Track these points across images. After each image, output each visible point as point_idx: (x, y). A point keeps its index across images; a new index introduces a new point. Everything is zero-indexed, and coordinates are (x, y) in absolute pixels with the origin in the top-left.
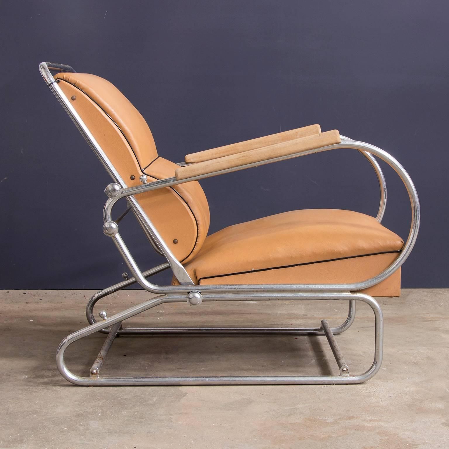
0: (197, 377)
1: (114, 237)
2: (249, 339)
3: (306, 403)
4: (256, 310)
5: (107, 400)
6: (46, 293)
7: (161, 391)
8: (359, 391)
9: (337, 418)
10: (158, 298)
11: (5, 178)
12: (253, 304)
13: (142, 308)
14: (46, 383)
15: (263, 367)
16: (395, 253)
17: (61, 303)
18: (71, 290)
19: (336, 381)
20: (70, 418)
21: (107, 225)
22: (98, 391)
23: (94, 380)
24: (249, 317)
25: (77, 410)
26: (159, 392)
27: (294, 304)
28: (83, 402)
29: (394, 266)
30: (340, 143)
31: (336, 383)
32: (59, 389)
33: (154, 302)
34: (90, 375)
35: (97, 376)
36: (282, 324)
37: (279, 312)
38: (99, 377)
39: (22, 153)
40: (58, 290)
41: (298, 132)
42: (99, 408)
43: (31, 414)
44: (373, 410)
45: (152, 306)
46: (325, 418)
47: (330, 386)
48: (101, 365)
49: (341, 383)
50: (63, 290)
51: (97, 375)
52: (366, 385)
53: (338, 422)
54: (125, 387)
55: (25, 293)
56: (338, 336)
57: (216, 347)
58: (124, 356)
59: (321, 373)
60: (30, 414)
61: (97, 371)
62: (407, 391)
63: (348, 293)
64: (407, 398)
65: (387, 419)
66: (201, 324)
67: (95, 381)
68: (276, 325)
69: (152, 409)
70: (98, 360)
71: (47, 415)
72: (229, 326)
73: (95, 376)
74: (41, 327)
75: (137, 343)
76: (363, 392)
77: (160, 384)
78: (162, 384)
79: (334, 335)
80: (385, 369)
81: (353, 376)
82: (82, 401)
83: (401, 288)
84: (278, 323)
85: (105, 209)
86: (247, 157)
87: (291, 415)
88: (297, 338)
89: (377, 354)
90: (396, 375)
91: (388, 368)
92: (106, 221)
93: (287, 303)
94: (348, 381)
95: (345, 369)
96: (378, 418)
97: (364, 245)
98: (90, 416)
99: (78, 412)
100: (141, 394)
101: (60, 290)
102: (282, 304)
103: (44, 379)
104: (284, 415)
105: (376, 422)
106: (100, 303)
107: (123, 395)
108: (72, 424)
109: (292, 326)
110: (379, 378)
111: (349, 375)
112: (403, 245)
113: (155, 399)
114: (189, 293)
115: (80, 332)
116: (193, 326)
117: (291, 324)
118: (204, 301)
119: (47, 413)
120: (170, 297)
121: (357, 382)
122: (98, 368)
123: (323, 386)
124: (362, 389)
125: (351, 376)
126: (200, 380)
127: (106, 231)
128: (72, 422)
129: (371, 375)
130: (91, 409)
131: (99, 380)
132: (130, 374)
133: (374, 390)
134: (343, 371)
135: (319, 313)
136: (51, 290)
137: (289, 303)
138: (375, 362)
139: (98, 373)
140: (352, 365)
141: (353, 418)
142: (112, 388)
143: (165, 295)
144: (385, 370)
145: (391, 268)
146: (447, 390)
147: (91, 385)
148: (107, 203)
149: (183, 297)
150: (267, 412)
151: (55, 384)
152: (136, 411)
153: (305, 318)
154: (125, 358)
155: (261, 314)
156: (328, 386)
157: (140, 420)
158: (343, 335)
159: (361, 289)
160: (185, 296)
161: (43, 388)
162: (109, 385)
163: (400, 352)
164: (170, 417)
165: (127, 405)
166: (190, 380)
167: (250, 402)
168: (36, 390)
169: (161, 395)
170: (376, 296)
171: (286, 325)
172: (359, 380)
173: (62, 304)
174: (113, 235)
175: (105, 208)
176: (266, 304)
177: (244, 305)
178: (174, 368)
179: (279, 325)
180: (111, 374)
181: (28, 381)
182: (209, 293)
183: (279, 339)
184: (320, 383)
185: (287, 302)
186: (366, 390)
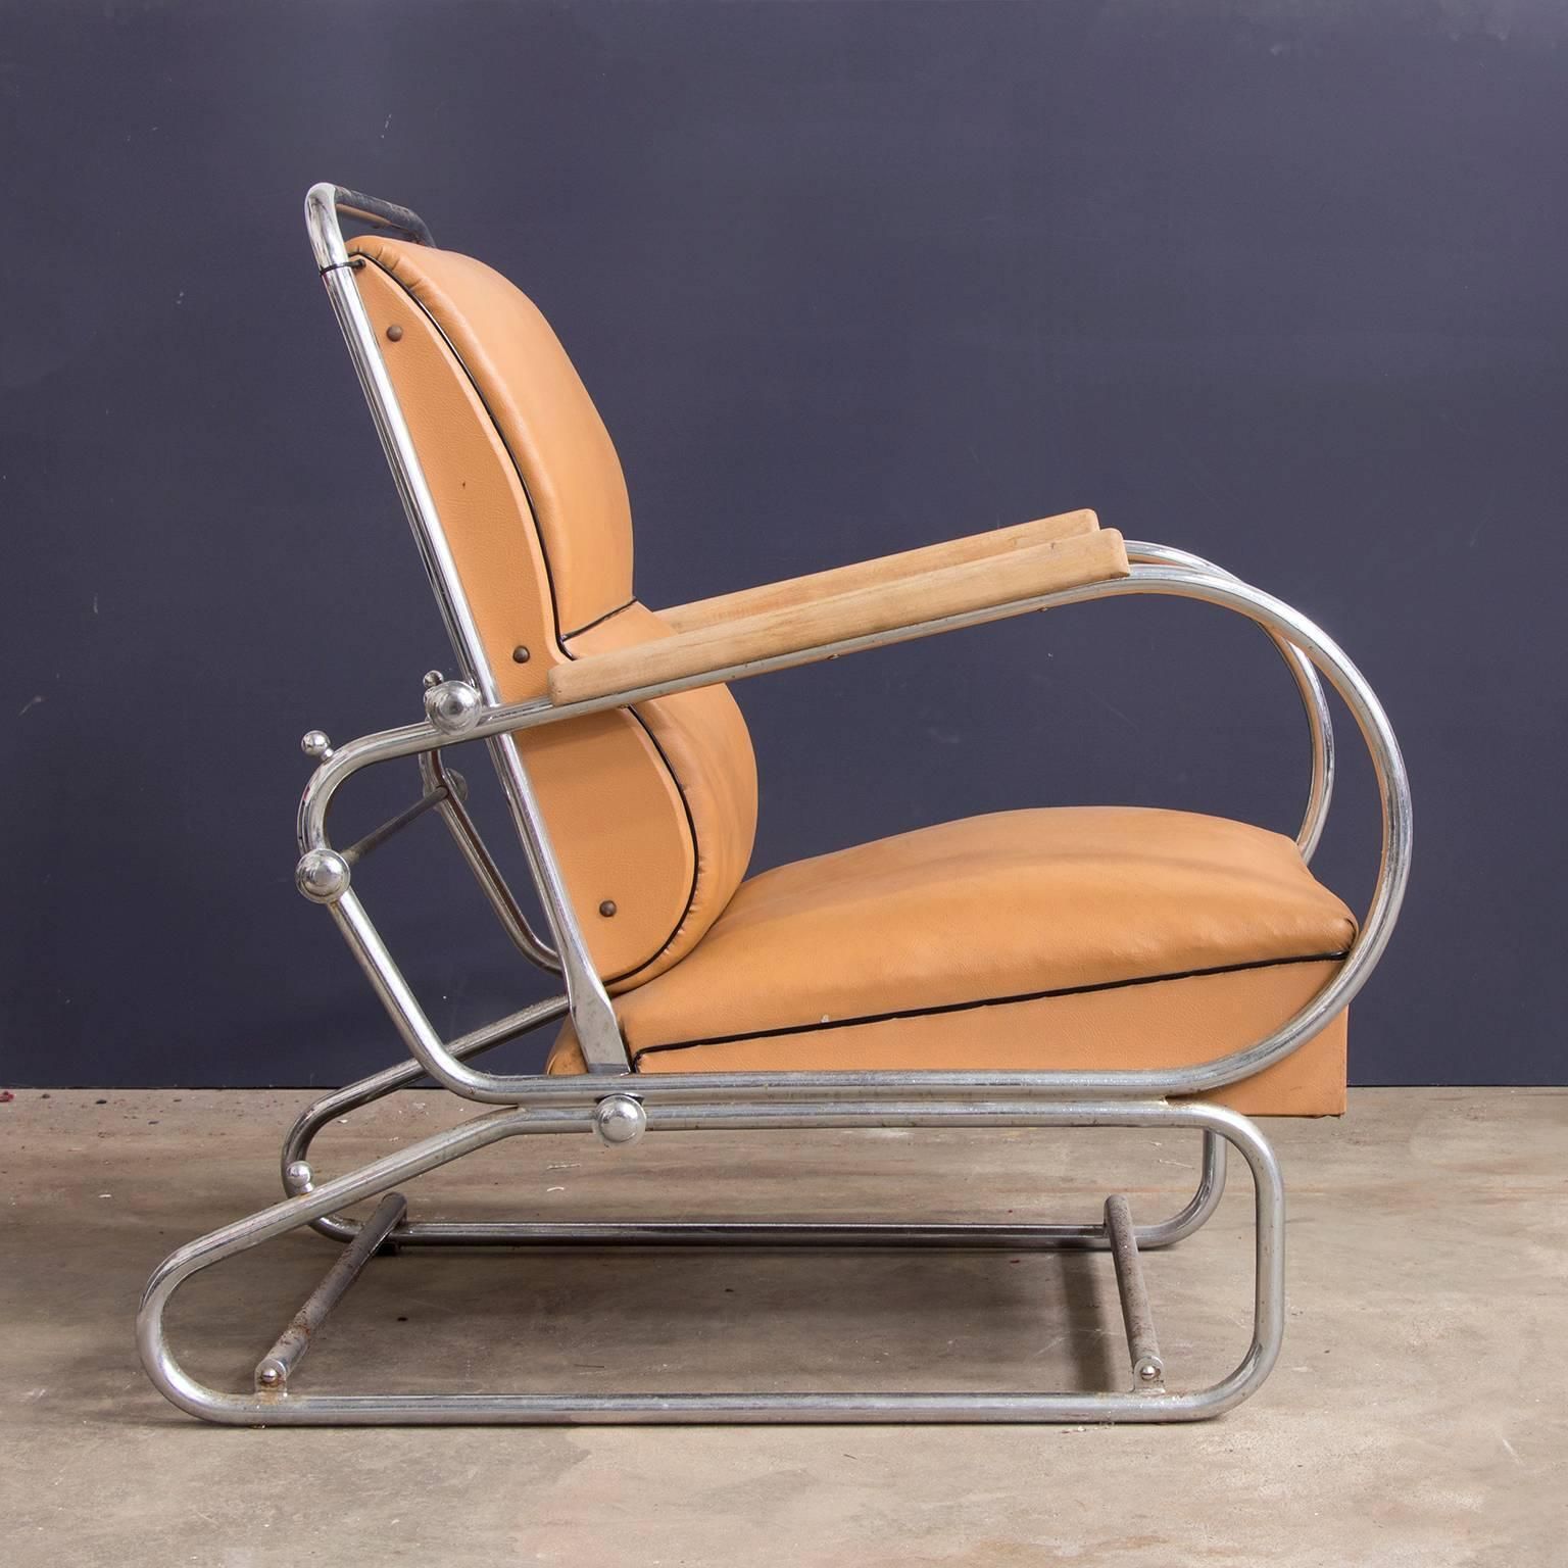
0: (631, 1396)
1: (337, 906)
2: (849, 1263)
3: (999, 1488)
4: (897, 1161)
5: (304, 1476)
6: (176, 1101)
7: (501, 1444)
8: (1194, 1447)
9: (1096, 1542)
10: (490, 1119)
11: (38, 700)
12: (894, 1140)
13: (436, 1154)
14: (106, 1416)
15: (875, 1360)
16: (1325, 962)
17: (223, 1134)
18: (267, 1091)
19: (1119, 1411)
20: (161, 1536)
21: (310, 862)
22: (279, 1445)
23: (267, 1404)
24: (867, 1185)
25: (191, 1510)
26: (491, 1448)
27: (1038, 1141)
28: (219, 1483)
29: (1319, 1007)
30: (1128, 575)
31: (1117, 1419)
32: (145, 1437)
33: (476, 1134)
34: (257, 1387)
35: (282, 1392)
36: (977, 1212)
37: (977, 1169)
38: (289, 1393)
39: (96, 611)
40: (221, 1088)
41: (1019, 537)
42: (268, 1503)
43: (29, 1522)
44: (1230, 1514)
45: (471, 1145)
46: (1052, 1542)
47: (1096, 1427)
48: (298, 1352)
49: (1137, 1419)
50: (241, 1091)
51: (281, 1386)
52: (1223, 1428)
53: (1096, 1554)
54: (378, 1430)
55: (104, 1099)
56: (1166, 1253)
57: (728, 1290)
58: (401, 1322)
59: (1074, 1382)
60: (23, 1524)
61: (279, 1375)
62: (1362, 1448)
63: (1161, 1103)
64: (1359, 1474)
65: (1270, 1547)
66: (696, 1211)
67: (273, 1407)
68: (956, 1213)
69: (454, 1507)
70: (289, 1335)
71: (84, 1527)
72: (791, 1218)
73: (274, 1392)
74: (133, 1220)
75: (456, 1274)
76: (1210, 1449)
77: (501, 1420)
78: (507, 1420)
79: (1140, 1249)
80: (1304, 1369)
81: (1178, 1393)
82: (217, 1479)
83: (1348, 1086)
84: (965, 1207)
85: (306, 805)
86: (799, 626)
87: (937, 1531)
88: (1017, 1262)
89: (1261, 1316)
90: (1339, 1391)
91: (1313, 1367)
92: (309, 851)
93: (1011, 1137)
94: (1160, 1410)
95: (1150, 1370)
96: (1240, 1543)
97: (1218, 933)
98: (231, 1531)
99: (194, 1517)
100: (429, 1455)
101: (229, 1091)
102: (992, 1142)
103: (101, 1399)
104: (910, 1530)
105: (1229, 1556)
106: (356, 1137)
107: (364, 1457)
108: (161, 1559)
109: (1012, 1218)
110: (1276, 1403)
111: (1163, 1391)
112: (1354, 935)
113: (472, 1471)
114: (599, 1100)
115: (217, 1237)
116: (663, 1218)
117: (1010, 1211)
118: (652, 1130)
119: (85, 1520)
120: (534, 1116)
121: (1191, 1416)
122: (285, 1364)
123: (1070, 1428)
124: (1205, 1441)
125: (1171, 1393)
126: (642, 1407)
127: (309, 885)
128: (163, 1552)
129: (1241, 1391)
130: (242, 1506)
131: (284, 1404)
132: (405, 1384)
133: (1248, 1446)
134: (1143, 1374)
135: (1115, 1171)
136: (196, 1091)
137: (1020, 1136)
138: (1256, 1347)
139: (284, 1382)
140: (1190, 1356)
141: (1153, 1540)
142: (330, 1433)
143: (516, 1108)
144: (1302, 1373)
145: (1310, 1016)
146: (1506, 1444)
147: (257, 1422)
148: (313, 786)
149: (579, 1116)
150: (855, 1518)
151: (136, 1419)
152: (396, 1512)
153: (1062, 1190)
154: (403, 1328)
155: (913, 1174)
156: (1088, 1427)
157: (401, 1547)
158: (1185, 1252)
159: (1202, 1089)
160: (587, 1112)
161: (91, 1434)
162: (320, 1422)
163: (1371, 1310)
164: (512, 1534)
165: (369, 1493)
166: (604, 1407)
167: (799, 1483)
168: (65, 1440)
169: (497, 1457)
170: (1258, 1112)
171: (992, 1213)
172: (1198, 1408)
173: (225, 1138)
174: (331, 896)
175: (304, 803)
176: (938, 1140)
177: (860, 1143)
178: (565, 1363)
179: (966, 1213)
180: (340, 1384)
181: (43, 1407)
182: (671, 1099)
183: (957, 1263)
184: (1063, 1418)
185: (1014, 1133)
186: (1220, 1444)
